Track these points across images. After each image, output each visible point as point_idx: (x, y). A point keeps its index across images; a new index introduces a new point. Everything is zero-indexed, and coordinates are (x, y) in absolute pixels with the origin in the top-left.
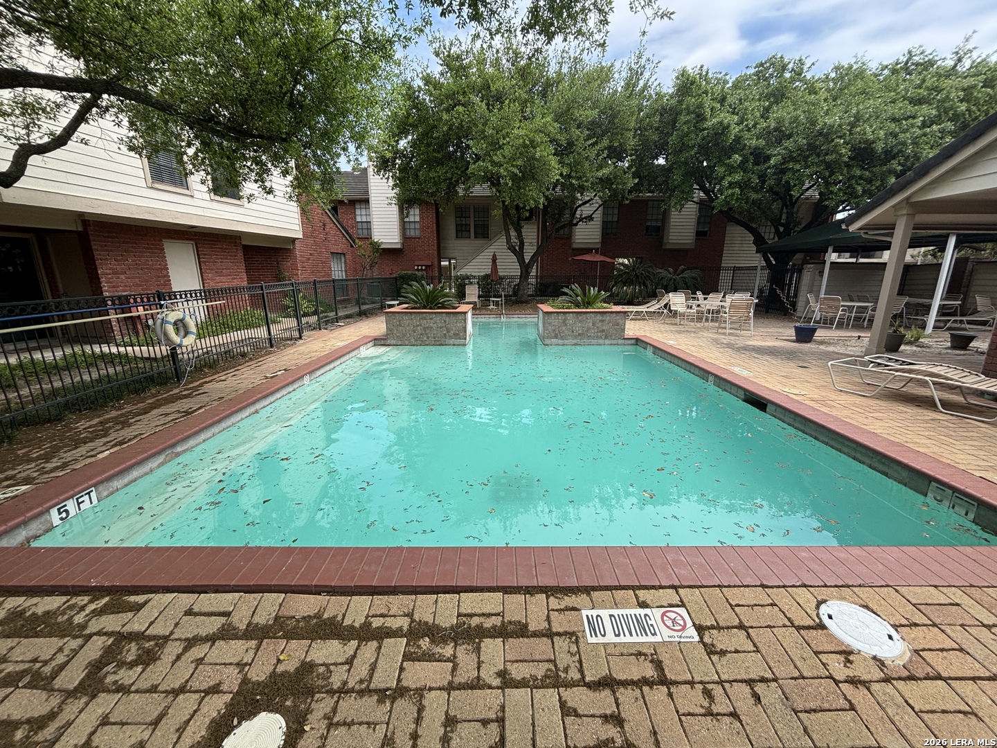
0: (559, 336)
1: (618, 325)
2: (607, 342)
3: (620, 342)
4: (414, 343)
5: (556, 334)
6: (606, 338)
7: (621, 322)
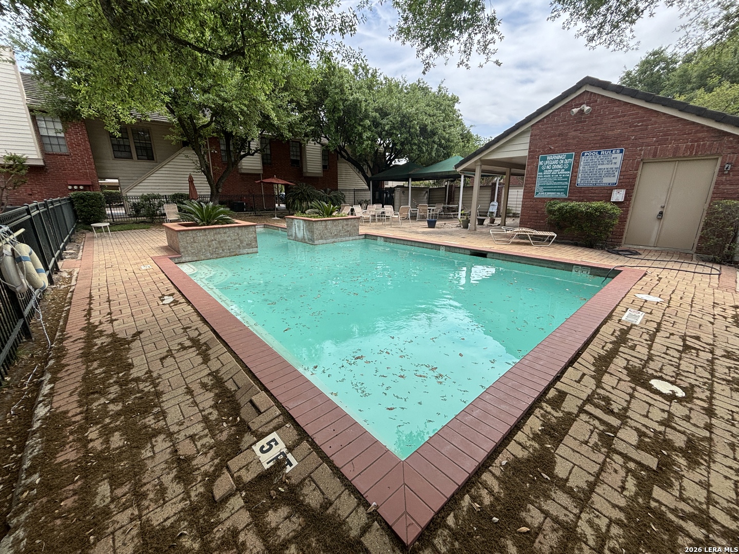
0: (323, 238)
1: (355, 226)
3: (357, 237)
6: (350, 236)
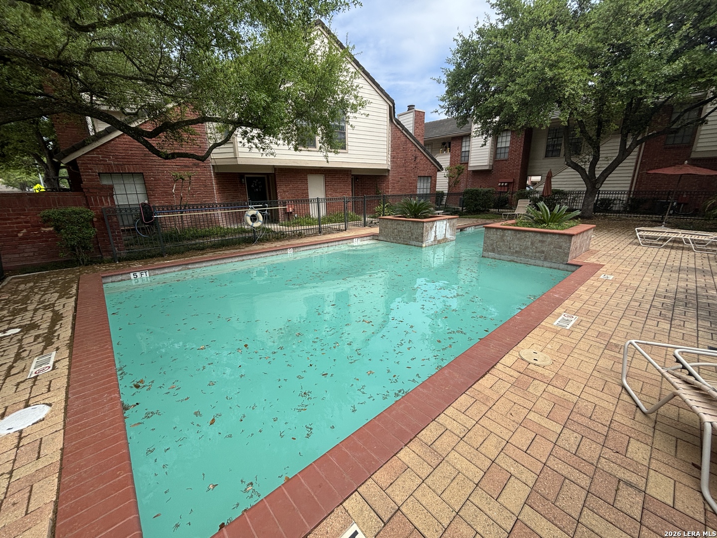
0: (496, 251)
1: (560, 247)
2: (546, 264)
3: (562, 266)
4: (392, 241)
5: (494, 248)
6: (545, 260)
7: (564, 245)
